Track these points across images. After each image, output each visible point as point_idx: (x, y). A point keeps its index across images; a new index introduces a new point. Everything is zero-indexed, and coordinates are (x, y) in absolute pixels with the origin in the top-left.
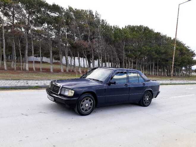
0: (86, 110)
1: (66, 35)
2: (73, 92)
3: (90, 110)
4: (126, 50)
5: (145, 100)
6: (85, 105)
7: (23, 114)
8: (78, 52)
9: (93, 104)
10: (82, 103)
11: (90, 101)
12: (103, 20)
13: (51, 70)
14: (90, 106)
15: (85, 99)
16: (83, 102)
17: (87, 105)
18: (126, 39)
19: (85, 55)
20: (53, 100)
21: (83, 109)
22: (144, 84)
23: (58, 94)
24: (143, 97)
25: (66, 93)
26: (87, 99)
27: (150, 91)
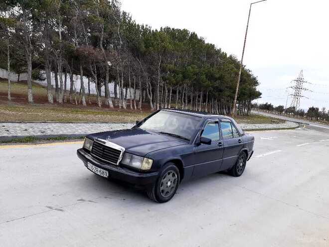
1: (60, 34)
2: (151, 161)
3: (172, 192)
4: (163, 70)
5: (238, 167)
6: (167, 183)
7: (50, 208)
8: (81, 67)
9: (176, 180)
10: (162, 181)
11: (173, 175)
12: (124, 13)
13: (31, 99)
14: (173, 185)
15: (167, 173)
16: (164, 178)
17: (169, 184)
19: (95, 73)
20: (105, 176)
21: (163, 191)
22: (239, 140)
23: (118, 164)
24: (237, 162)
25: (136, 164)
26: (169, 174)
27: (246, 151)
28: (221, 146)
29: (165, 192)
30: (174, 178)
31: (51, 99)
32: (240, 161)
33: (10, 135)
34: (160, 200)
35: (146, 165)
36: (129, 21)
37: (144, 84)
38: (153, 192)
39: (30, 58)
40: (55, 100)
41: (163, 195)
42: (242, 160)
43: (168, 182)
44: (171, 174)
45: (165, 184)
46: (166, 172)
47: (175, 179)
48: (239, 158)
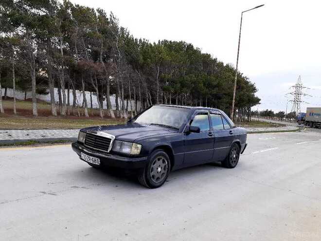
0: (158, 178)
1: (62, 50)
2: (139, 146)
3: (163, 178)
5: (231, 159)
6: (157, 169)
7: (44, 193)
8: (83, 81)
9: (167, 167)
10: (152, 166)
11: (164, 162)
12: (122, 29)
14: (163, 172)
15: (157, 159)
16: (154, 164)
17: (159, 169)
18: (162, 63)
19: (96, 86)
20: (97, 164)
21: (153, 177)
22: (231, 131)
23: (108, 151)
24: (230, 154)
25: (126, 150)
26: (159, 160)
27: (238, 143)
28: (211, 136)
29: (156, 178)
30: (165, 164)
31: (54, 112)
32: (233, 152)
33: (13, 139)
34: (151, 185)
35: (136, 150)
36: (128, 36)
37: (143, 94)
38: (144, 176)
39: (34, 74)
40: (59, 113)
41: (154, 181)
42: (235, 152)
43: (159, 168)
44: (161, 161)
45: (155, 169)
46: (155, 157)
47: (165, 166)
48: (231, 149)
